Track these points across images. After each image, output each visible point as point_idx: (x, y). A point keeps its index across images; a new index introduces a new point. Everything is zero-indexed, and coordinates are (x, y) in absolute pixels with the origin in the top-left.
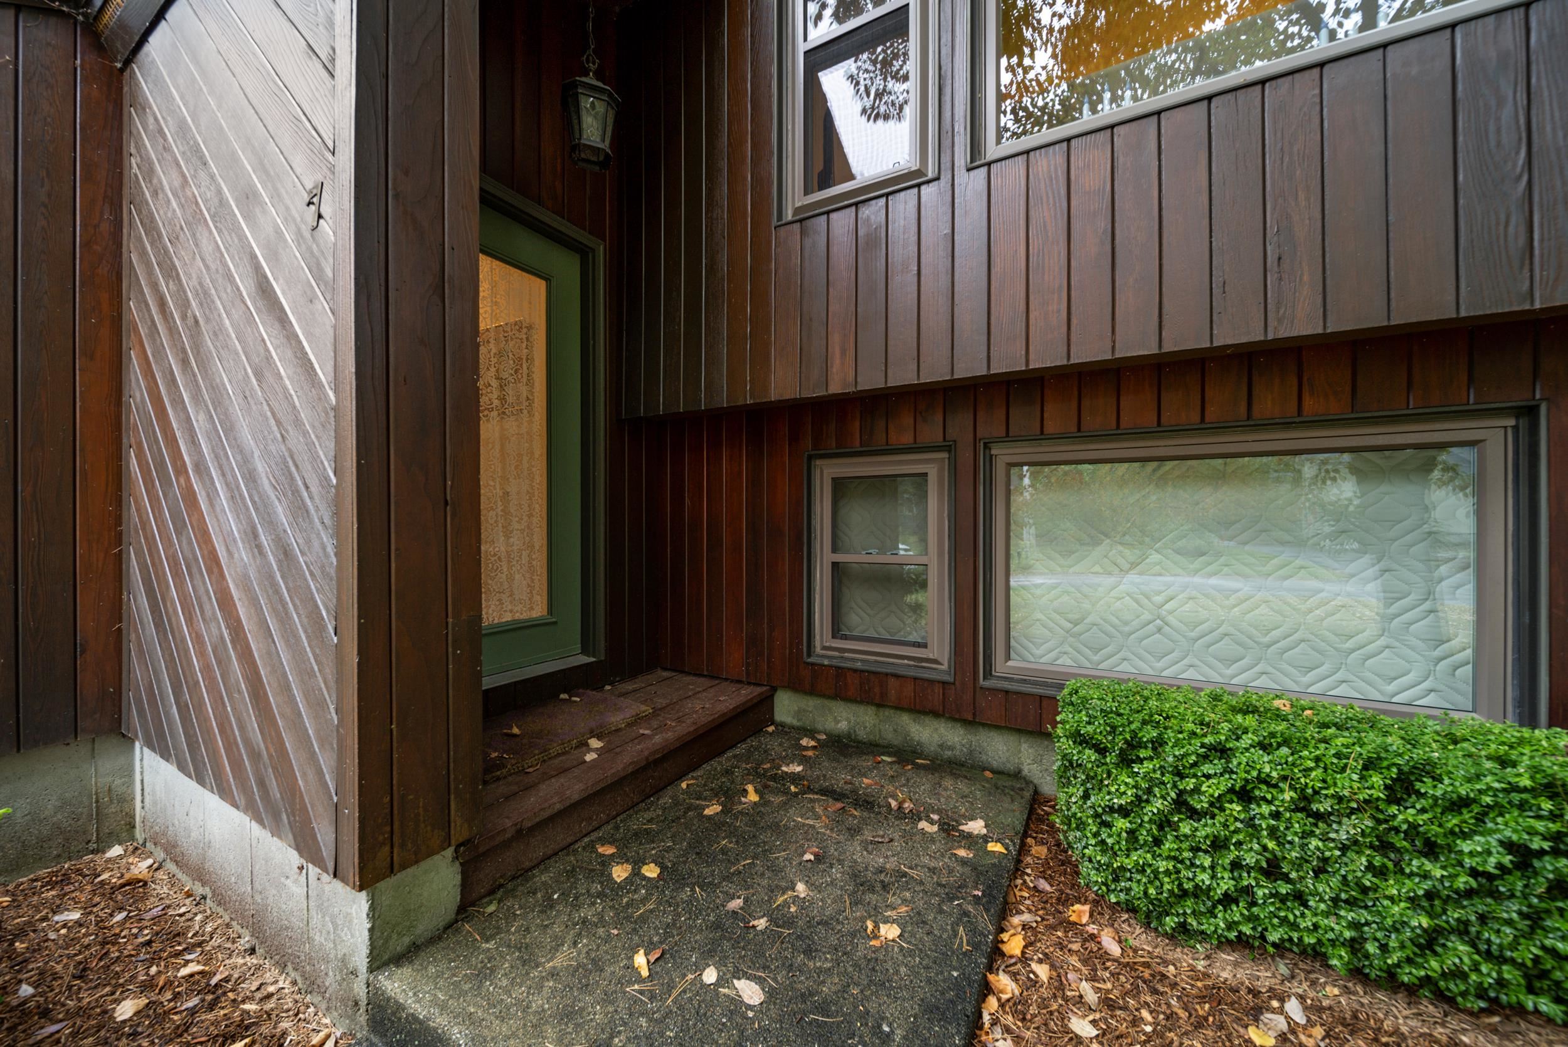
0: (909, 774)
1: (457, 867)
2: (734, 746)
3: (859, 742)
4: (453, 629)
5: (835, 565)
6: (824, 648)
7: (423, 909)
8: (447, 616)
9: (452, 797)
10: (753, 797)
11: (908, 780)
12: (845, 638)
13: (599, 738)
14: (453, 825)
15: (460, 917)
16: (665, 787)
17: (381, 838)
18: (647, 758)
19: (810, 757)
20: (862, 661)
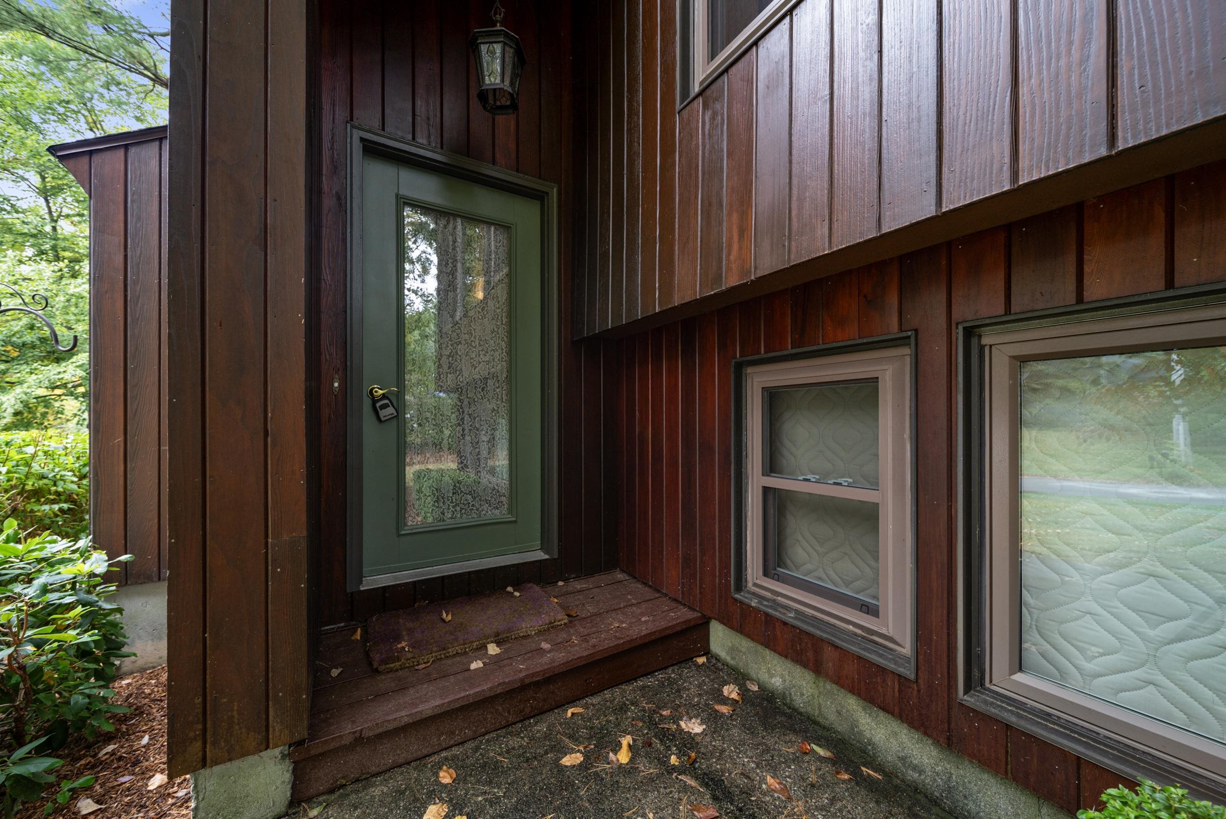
0: (840, 789)
1: (288, 766)
2: (651, 673)
3: (795, 710)
4: (273, 548)
5: (766, 490)
6: (755, 585)
7: (249, 799)
8: (267, 537)
9: (271, 703)
10: (623, 757)
11: (833, 801)
12: (779, 578)
13: (499, 643)
14: (271, 729)
15: (290, 812)
16: (551, 710)
17: (192, 734)
18: (522, 680)
19: (723, 714)
20: (797, 611)
